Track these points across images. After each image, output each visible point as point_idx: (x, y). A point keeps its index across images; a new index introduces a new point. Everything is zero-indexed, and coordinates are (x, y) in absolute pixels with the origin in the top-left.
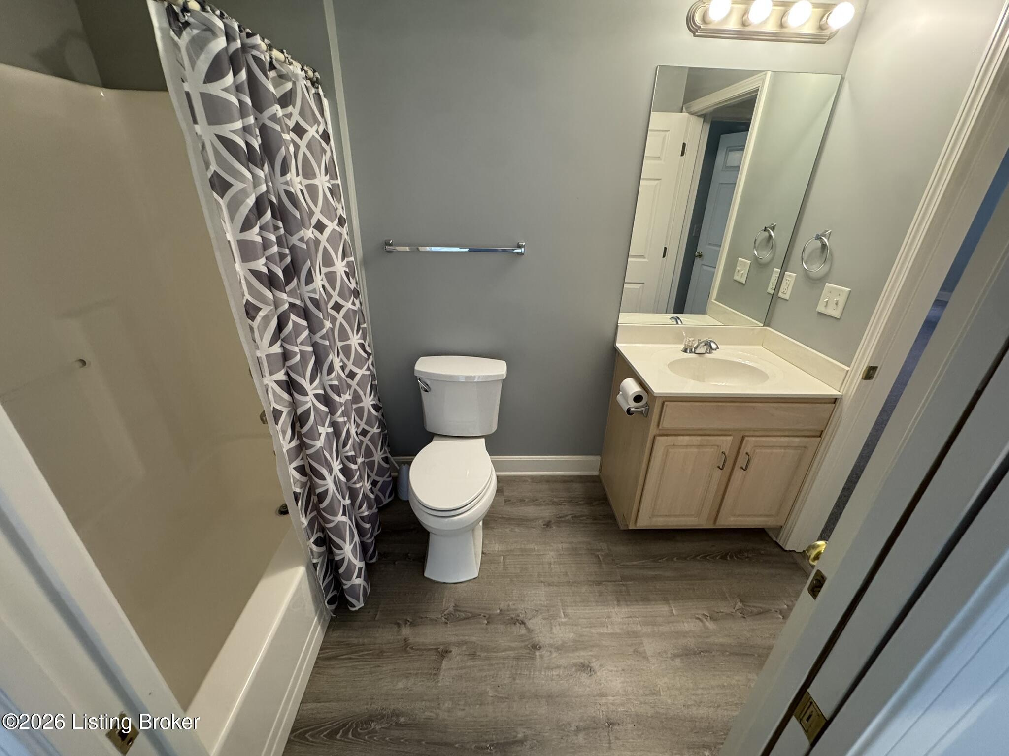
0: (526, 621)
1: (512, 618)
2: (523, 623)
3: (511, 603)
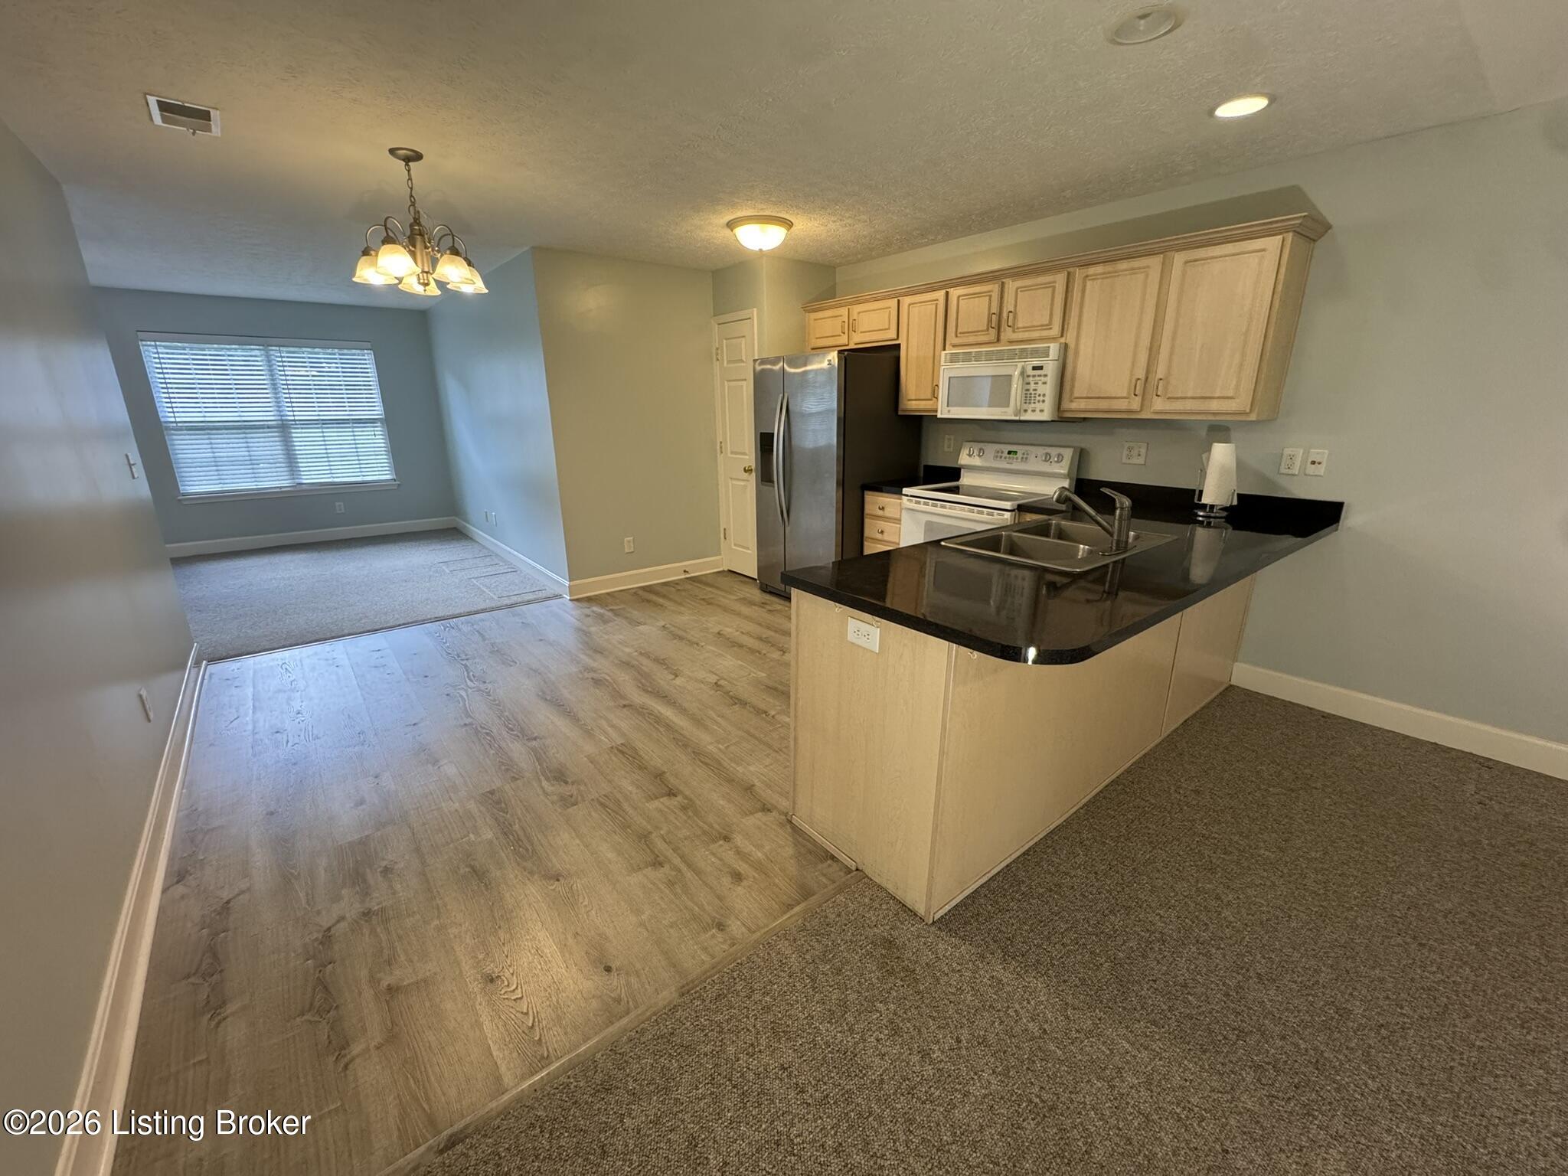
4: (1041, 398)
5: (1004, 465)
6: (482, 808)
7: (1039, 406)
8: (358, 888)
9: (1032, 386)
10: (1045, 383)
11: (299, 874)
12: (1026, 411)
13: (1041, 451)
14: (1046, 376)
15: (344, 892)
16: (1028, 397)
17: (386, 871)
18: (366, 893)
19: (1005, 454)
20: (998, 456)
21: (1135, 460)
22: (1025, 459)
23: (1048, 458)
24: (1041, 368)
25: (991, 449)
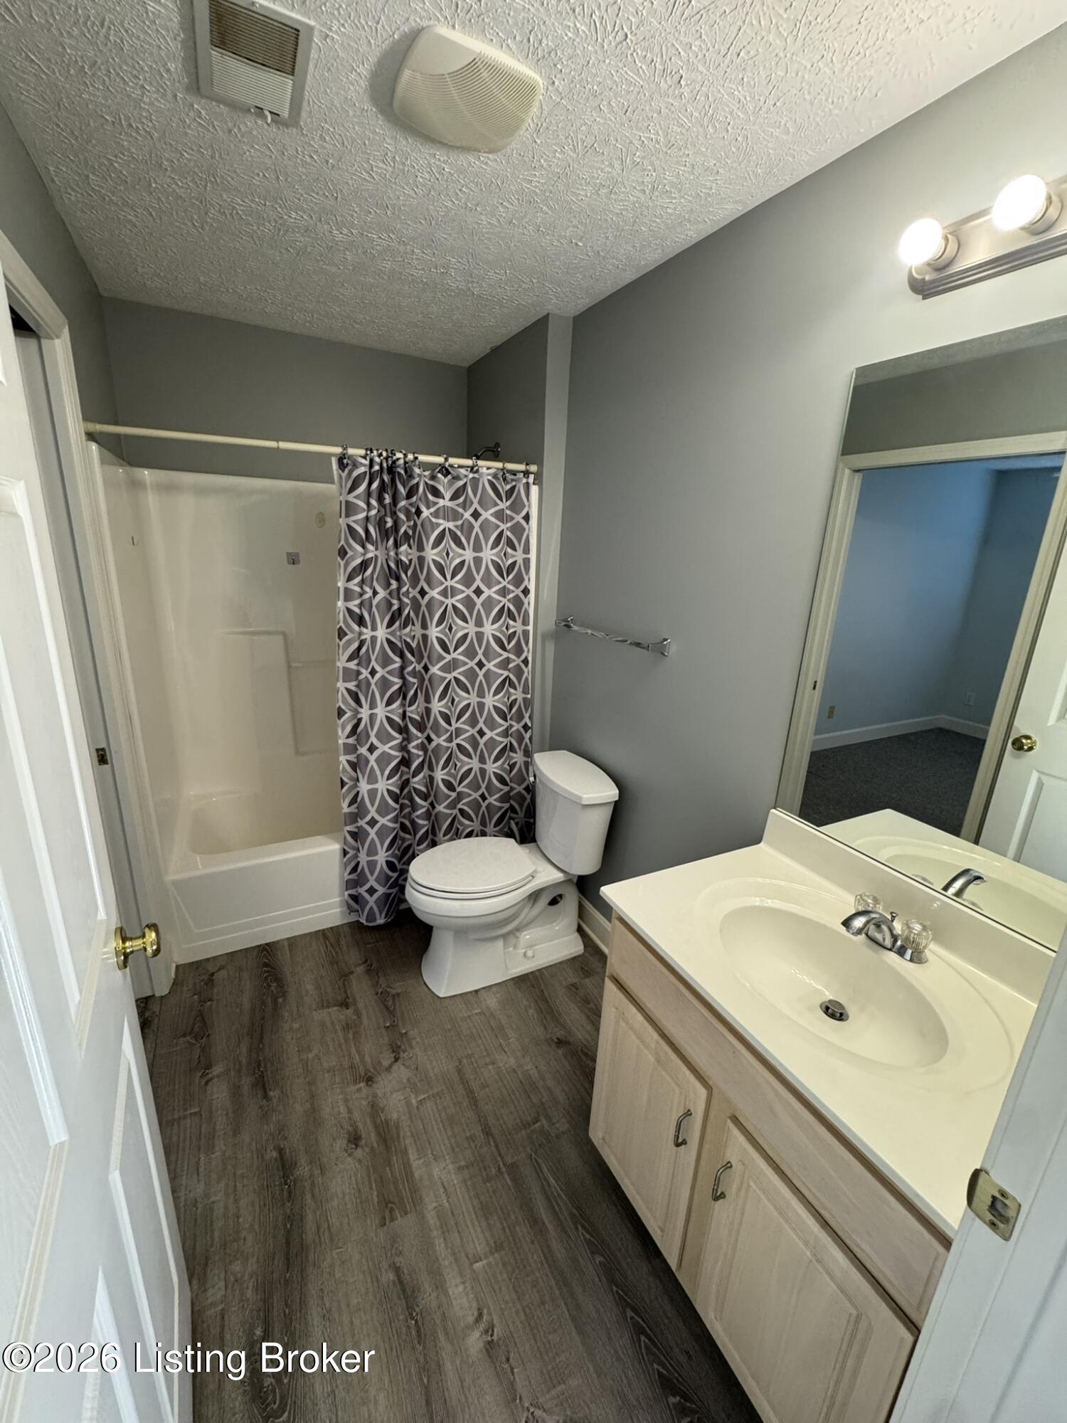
0: (400, 1061)
1: (400, 1047)
2: (396, 1059)
3: (418, 1040)
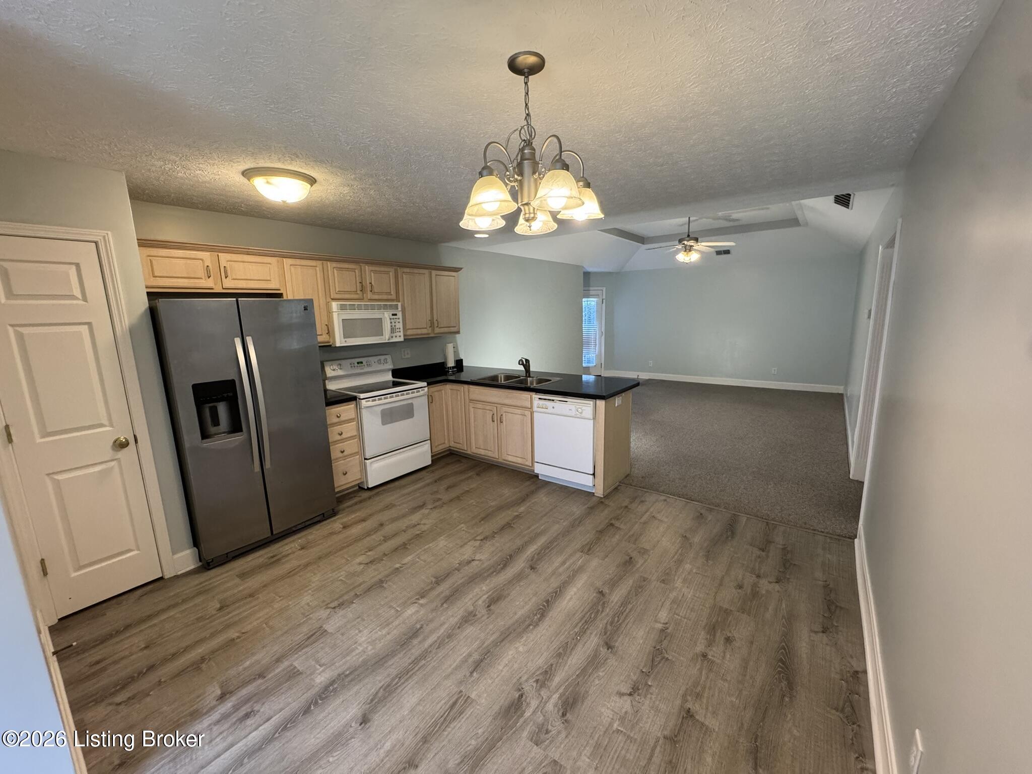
4: (399, 330)
5: (359, 371)
6: (676, 578)
7: (398, 334)
8: (757, 589)
9: (393, 324)
10: (399, 322)
11: (782, 619)
12: (392, 337)
13: (376, 359)
14: (399, 319)
15: (764, 592)
16: (393, 330)
17: (740, 587)
18: (755, 585)
19: (356, 364)
20: (352, 366)
21: (407, 356)
22: (369, 365)
23: (379, 362)
24: (396, 315)
25: (346, 363)
